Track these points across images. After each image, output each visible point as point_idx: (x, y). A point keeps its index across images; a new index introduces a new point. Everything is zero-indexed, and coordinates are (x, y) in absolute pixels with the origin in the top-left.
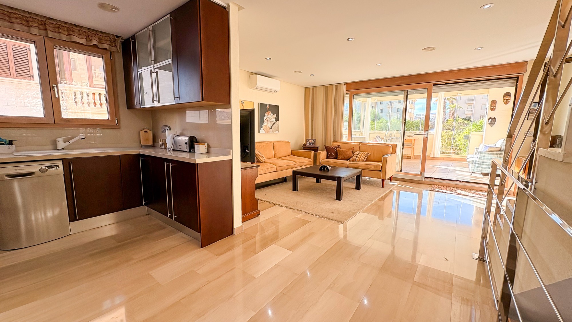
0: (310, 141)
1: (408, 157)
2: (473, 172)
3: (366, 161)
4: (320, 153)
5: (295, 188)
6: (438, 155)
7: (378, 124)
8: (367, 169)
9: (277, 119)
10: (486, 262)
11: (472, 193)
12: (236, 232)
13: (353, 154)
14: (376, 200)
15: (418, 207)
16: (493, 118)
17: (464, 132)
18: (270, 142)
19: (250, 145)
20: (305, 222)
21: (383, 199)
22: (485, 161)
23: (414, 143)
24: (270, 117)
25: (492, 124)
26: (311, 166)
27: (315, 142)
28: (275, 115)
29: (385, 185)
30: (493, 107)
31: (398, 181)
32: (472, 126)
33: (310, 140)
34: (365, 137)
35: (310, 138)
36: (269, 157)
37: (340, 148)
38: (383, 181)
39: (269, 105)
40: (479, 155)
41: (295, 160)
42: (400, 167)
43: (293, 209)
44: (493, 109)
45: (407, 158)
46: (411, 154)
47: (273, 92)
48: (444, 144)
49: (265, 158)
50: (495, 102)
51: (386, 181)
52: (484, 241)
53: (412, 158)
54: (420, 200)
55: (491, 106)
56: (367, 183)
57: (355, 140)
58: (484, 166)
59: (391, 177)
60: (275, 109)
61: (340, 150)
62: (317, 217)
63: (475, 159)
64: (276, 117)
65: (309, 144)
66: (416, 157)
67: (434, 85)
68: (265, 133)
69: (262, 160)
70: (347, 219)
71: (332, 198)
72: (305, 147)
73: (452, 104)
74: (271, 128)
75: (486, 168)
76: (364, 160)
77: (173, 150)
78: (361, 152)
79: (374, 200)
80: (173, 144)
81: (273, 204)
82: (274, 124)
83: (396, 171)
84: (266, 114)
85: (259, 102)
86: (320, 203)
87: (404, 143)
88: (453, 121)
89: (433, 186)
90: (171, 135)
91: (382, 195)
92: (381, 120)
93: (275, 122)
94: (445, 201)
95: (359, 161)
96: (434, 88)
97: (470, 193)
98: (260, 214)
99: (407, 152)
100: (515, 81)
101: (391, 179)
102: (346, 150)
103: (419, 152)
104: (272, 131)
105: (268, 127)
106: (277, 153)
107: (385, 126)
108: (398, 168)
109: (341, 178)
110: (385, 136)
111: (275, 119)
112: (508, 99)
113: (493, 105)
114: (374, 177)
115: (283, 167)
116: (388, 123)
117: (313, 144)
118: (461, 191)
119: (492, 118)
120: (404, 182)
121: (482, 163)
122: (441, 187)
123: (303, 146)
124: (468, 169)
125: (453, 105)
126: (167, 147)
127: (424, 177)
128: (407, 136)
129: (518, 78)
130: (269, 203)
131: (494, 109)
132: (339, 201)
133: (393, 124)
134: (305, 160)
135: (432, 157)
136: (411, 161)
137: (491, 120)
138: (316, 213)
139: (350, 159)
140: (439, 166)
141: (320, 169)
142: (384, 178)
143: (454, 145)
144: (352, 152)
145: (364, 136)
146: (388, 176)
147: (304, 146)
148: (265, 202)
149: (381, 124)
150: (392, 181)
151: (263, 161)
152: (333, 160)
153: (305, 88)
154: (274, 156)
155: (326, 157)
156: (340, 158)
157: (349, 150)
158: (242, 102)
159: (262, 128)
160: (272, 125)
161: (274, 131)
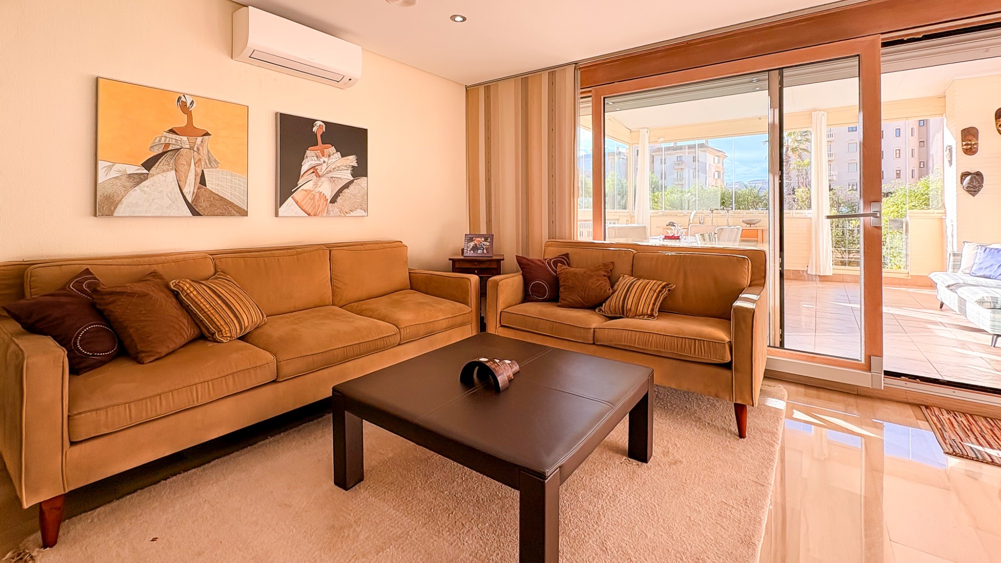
0: (479, 240)
3: (662, 313)
4: (500, 283)
6: (828, 269)
9: (360, 171)
13: (612, 286)
16: (974, 174)
18: (317, 247)
24: (327, 163)
25: (973, 190)
27: (492, 242)
28: (352, 158)
30: (971, 144)
33: (479, 235)
36: (301, 304)
37: (569, 265)
38: (741, 409)
39: (324, 122)
41: (398, 314)
42: (779, 331)
44: (970, 150)
47: (338, 79)
50: (974, 131)
55: (964, 143)
60: (350, 139)
61: (566, 273)
64: (356, 165)
65: (472, 249)
67: (885, 44)
68: (306, 215)
69: (225, 330)
72: (459, 261)
74: (333, 200)
78: (639, 278)
82: (346, 186)
84: (308, 152)
85: (277, 111)
93: (351, 182)
95: (635, 317)
102: (589, 272)
104: (336, 209)
105: (317, 195)
106: (345, 284)
111: (349, 171)
113: (970, 141)
114: (701, 389)
117: (485, 251)
119: (972, 172)
127: (883, 375)
131: (974, 150)
137: (968, 177)
139: (601, 305)
142: (748, 398)
144: (609, 278)
147: (454, 258)
151: (229, 331)
152: (543, 309)
153: (467, 85)
154: (333, 295)
155: (520, 295)
156: (566, 302)
157: (598, 270)
158: (183, 99)
159: (290, 198)
160: (341, 191)
161: (348, 211)
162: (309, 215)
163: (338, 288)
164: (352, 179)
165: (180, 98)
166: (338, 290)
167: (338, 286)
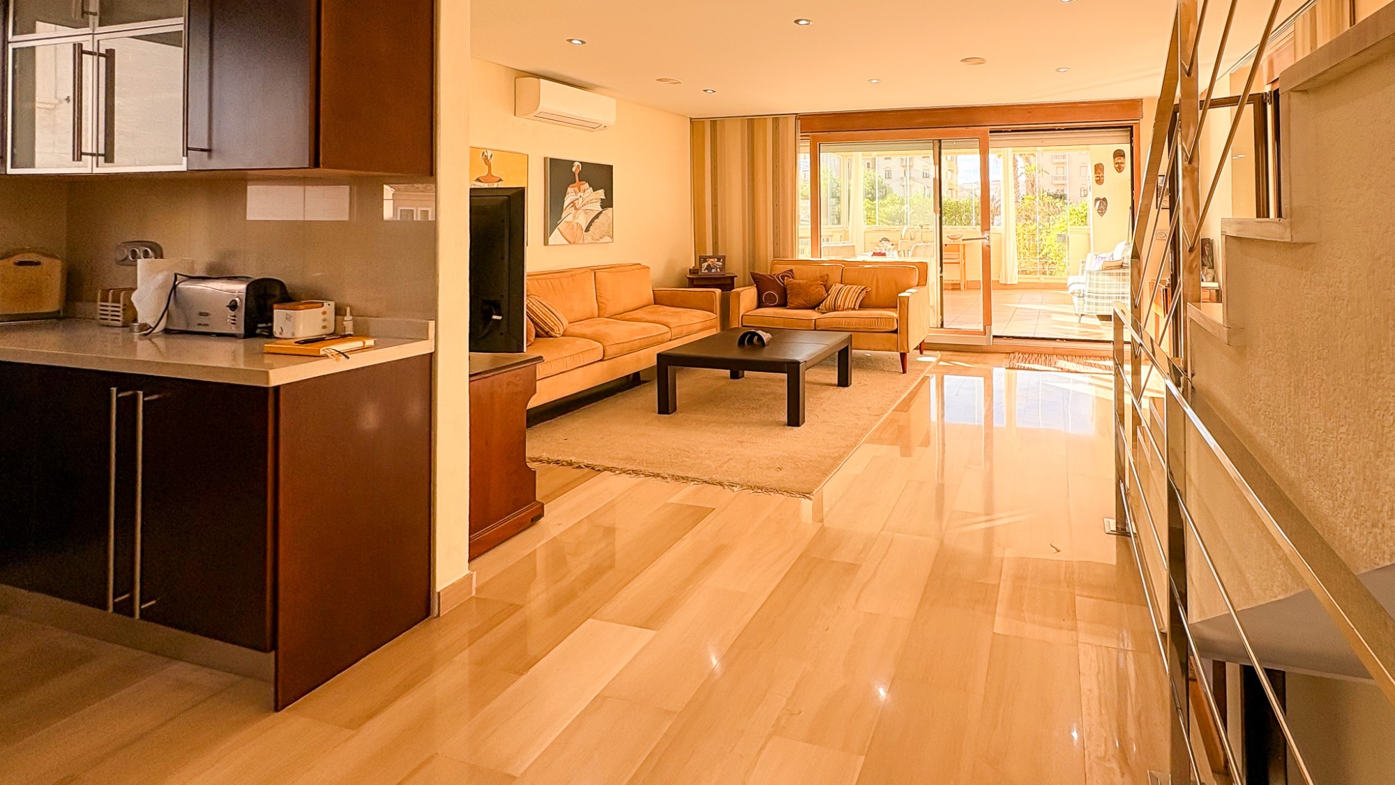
0: (710, 261)
1: (955, 287)
2: (1082, 315)
3: (862, 307)
4: (738, 294)
5: (666, 406)
6: (1014, 278)
7: (882, 209)
8: (861, 330)
9: (607, 203)
10: (1130, 536)
11: (1085, 364)
12: (444, 606)
13: (827, 292)
14: (890, 411)
15: (986, 416)
17: (1057, 226)
18: (583, 270)
19: (506, 297)
20: (700, 514)
21: (906, 405)
22: (1100, 290)
23: (964, 254)
24: (583, 198)
25: (1102, 211)
26: (714, 332)
27: (724, 263)
28: (601, 192)
29: (908, 367)
30: (1099, 177)
31: (938, 352)
32: (1069, 215)
33: (710, 257)
34: (854, 246)
35: (710, 253)
36: (579, 316)
37: (793, 278)
38: (903, 356)
39: (581, 163)
40: (1088, 278)
41: (666, 319)
42: (940, 317)
43: (658, 475)
44: (1099, 181)
45: (953, 289)
46: (959, 279)
47: (594, 127)
48: (1024, 251)
49: (565, 322)
50: (1100, 167)
51: (913, 355)
52: (1122, 485)
53: (962, 287)
54: (989, 396)
55: (1096, 175)
56: (867, 364)
57: (829, 255)
58: (1100, 301)
59: (920, 344)
60: (600, 176)
61: (792, 284)
62: (735, 489)
63: (1081, 287)
64: (604, 197)
65: (706, 269)
66: (971, 286)
67: (991, 132)
68: (567, 243)
69: (556, 328)
70: (820, 482)
71: (779, 424)
72: (696, 279)
73: (1028, 164)
74: (587, 230)
75: (1103, 304)
76: (855, 305)
77: (167, 331)
78: (846, 284)
79: (885, 411)
80: (167, 307)
81: (593, 468)
82: (597, 217)
83: (931, 326)
84: (569, 189)
85: (546, 156)
86: (742, 442)
87: (943, 253)
88: (1034, 200)
89: (1012, 355)
90: (160, 277)
91: (904, 396)
92: (889, 198)
93: (601, 212)
94: (1039, 392)
95: (843, 310)
96: (993, 139)
97: (1081, 366)
98: (543, 516)
99: (951, 275)
100: (1129, 133)
101: (921, 348)
102: (810, 283)
103: (976, 274)
104: (590, 238)
105: (576, 225)
106: (608, 300)
107: (898, 213)
108: (934, 320)
109: (797, 363)
110: (901, 239)
111: (599, 204)
112: (1121, 163)
113: (1099, 174)
114: (881, 347)
115: (626, 345)
116: (904, 208)
117: (718, 270)
118: (1066, 362)
119: (1101, 198)
120: (950, 353)
121: (1095, 295)
122: (1027, 356)
123: (688, 276)
124: (1071, 307)
125: (1030, 165)
126: (135, 320)
127: (992, 337)
128: (948, 237)
129: (1132, 127)
130: (580, 467)
131: (1102, 181)
132: (796, 429)
133: (915, 206)
134: (695, 316)
135: (1004, 283)
136: (962, 295)
137: (1099, 202)
138: (730, 479)
139: (819, 305)
140: (1019, 303)
141: (741, 342)
142: (906, 348)
143: (1041, 256)
144: (825, 286)
145: (852, 242)
146: (914, 342)
147: (692, 276)
148: (563, 465)
149: (890, 209)
150: (925, 352)
151: (559, 330)
152: (775, 313)
153: (691, 119)
154: (599, 310)
155: (755, 303)
156: (793, 305)
157: (817, 281)
158: (486, 153)
159: (557, 229)
160: (592, 221)
161: (598, 238)
162: (570, 243)
163: (603, 303)
164: (601, 210)
165: (484, 153)
166: (603, 305)
167: (603, 301)
